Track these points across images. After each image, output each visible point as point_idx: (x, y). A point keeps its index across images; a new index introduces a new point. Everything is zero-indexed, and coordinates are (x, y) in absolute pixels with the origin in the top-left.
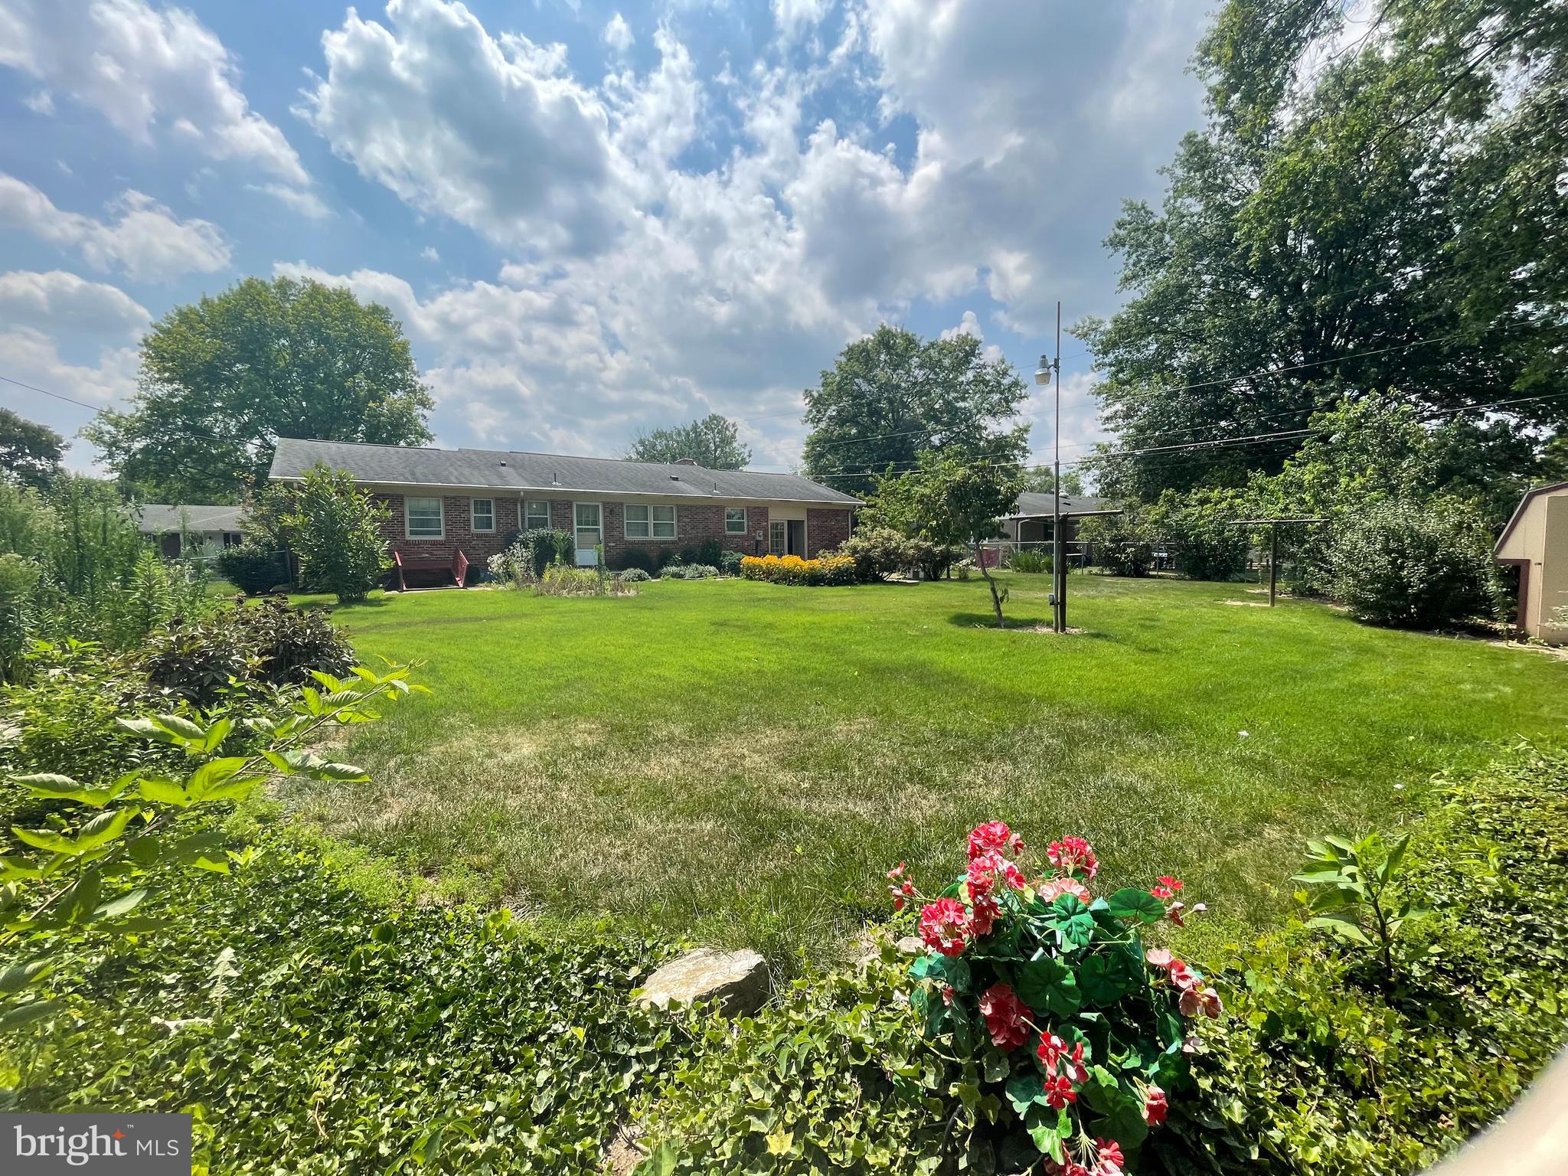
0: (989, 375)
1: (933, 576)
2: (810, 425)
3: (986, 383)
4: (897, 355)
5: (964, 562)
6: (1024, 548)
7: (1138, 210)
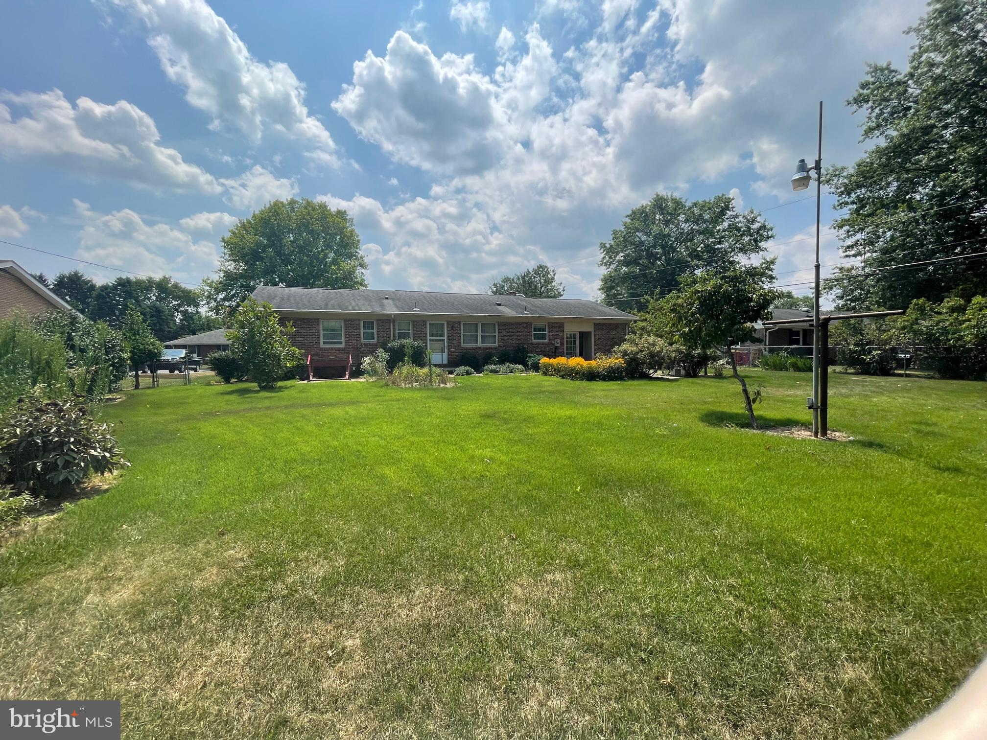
0: (741, 223)
1: (692, 374)
2: (604, 267)
3: (739, 230)
4: (668, 214)
5: (721, 362)
6: (771, 351)
7: (882, 70)
